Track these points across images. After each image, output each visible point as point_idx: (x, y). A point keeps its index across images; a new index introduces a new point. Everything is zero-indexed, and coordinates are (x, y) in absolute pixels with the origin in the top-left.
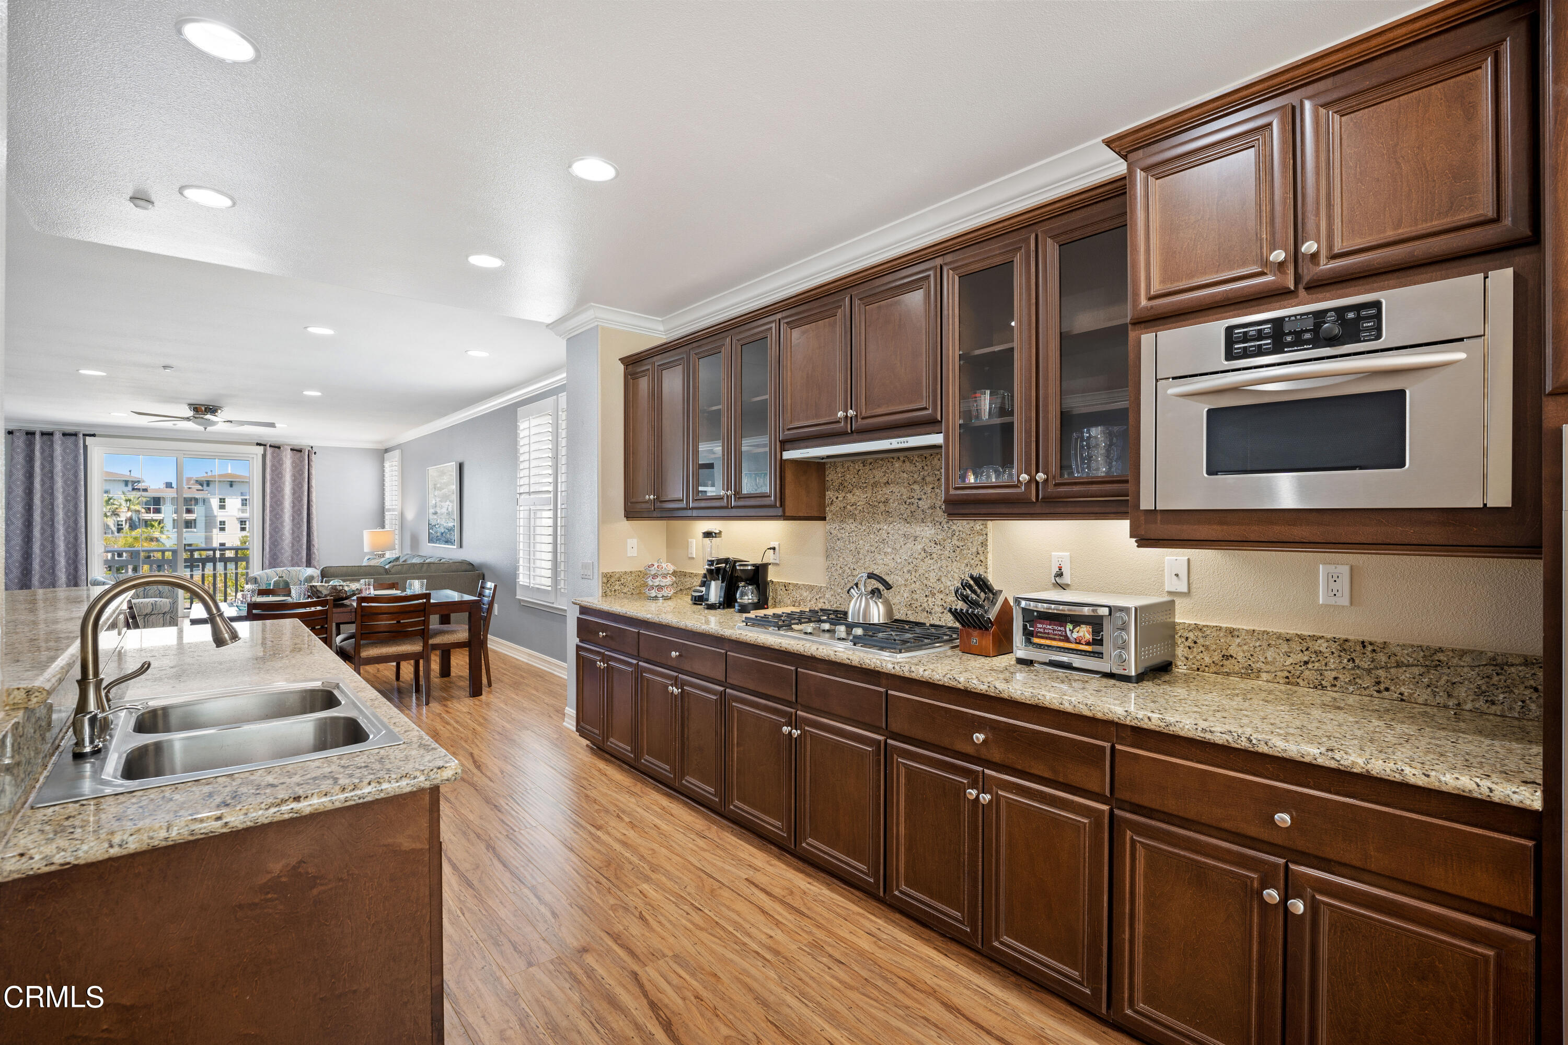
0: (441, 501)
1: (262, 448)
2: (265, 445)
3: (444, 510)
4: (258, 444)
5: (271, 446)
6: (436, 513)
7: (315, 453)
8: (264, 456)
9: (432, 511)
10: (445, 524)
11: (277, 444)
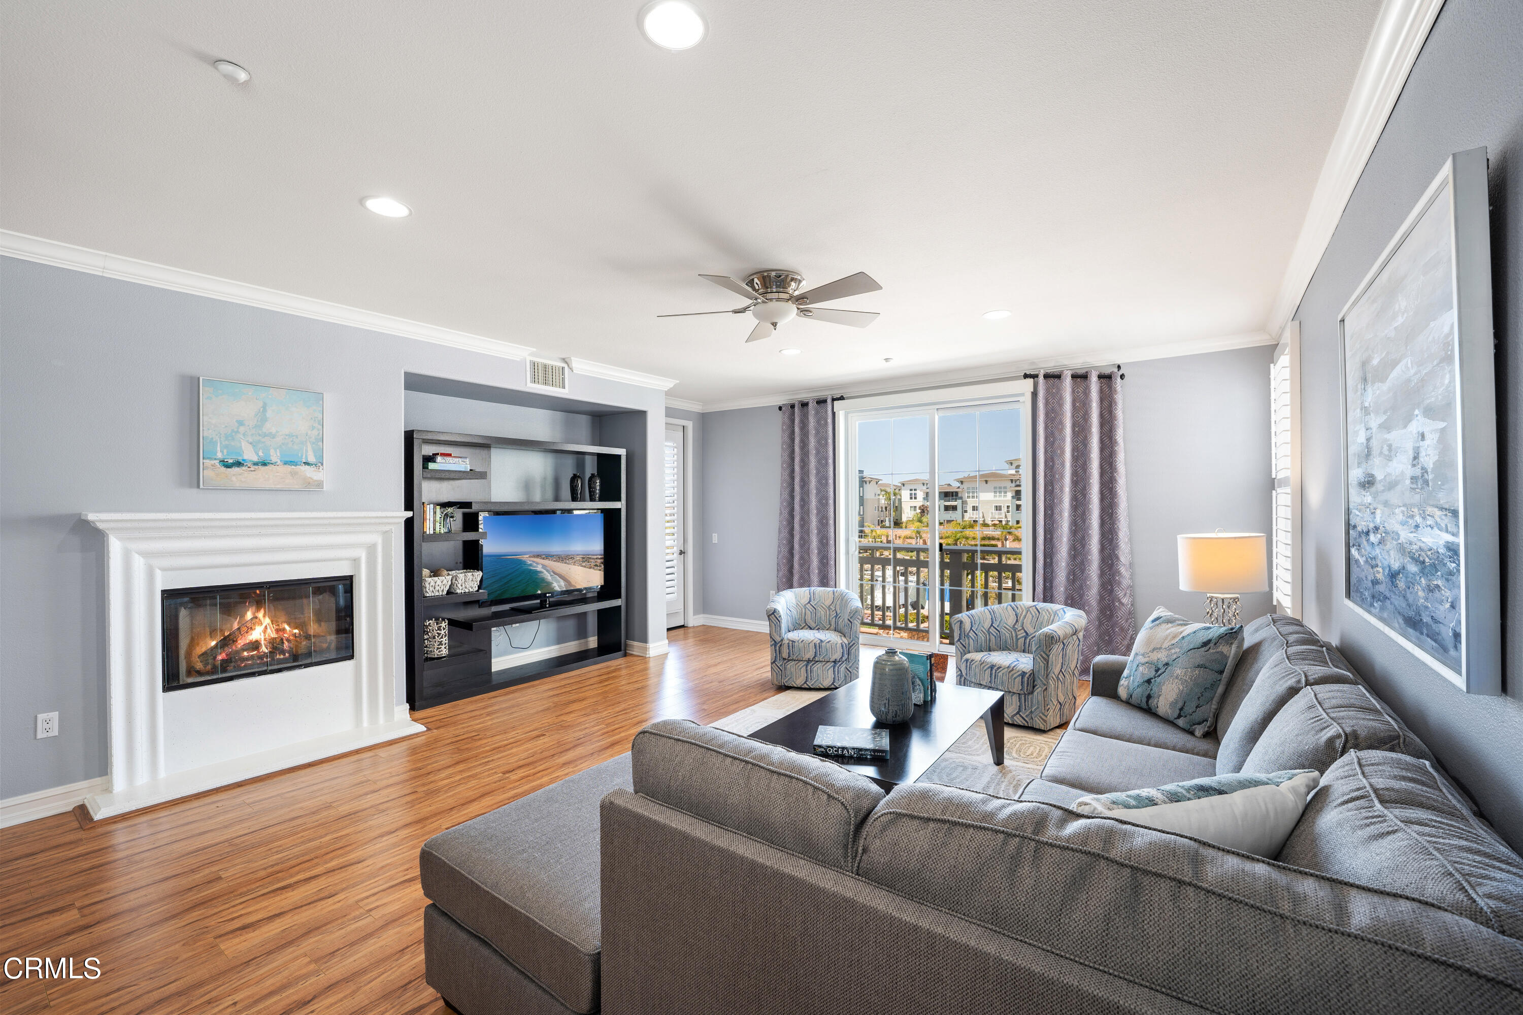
0: (1386, 427)
1: (1030, 381)
2: (1034, 376)
3: (1401, 466)
4: (1026, 376)
5: (1046, 376)
6: (1368, 483)
7: (1122, 377)
8: (1035, 394)
9: (1356, 474)
10: (1405, 535)
11: (1055, 371)
